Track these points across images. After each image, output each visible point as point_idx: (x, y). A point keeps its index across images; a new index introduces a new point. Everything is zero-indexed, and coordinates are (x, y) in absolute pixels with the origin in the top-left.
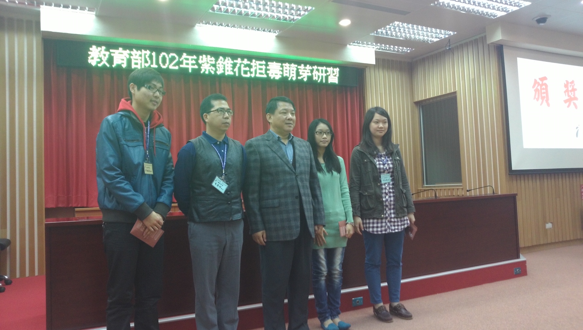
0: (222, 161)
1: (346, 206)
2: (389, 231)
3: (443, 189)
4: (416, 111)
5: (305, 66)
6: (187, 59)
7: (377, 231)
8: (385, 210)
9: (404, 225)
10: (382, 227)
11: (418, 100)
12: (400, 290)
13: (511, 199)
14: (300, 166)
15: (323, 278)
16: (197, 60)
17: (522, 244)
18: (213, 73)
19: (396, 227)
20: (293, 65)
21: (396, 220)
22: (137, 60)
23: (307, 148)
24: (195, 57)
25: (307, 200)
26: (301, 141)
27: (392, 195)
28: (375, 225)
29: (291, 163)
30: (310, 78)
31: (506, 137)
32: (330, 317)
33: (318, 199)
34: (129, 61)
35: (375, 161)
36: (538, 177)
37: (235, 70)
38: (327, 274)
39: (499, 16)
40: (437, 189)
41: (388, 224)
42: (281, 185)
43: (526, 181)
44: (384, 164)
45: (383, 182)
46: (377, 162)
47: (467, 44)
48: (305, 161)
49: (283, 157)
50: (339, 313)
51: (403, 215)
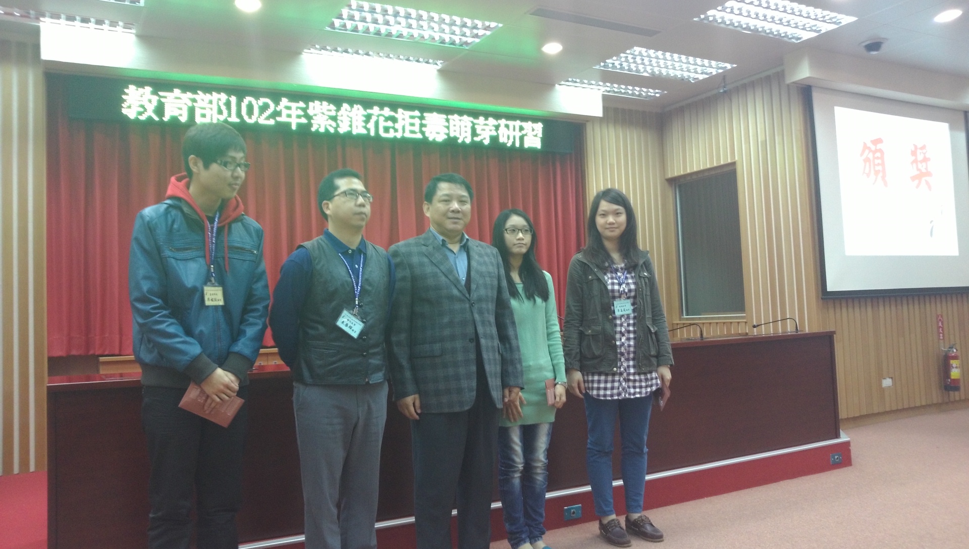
0: (354, 284)
1: (555, 354)
2: (625, 396)
3: (714, 323)
4: (670, 194)
5: (486, 119)
6: (289, 108)
7: (605, 396)
8: (618, 360)
9: (651, 386)
10: (612, 388)
11: (673, 176)
12: (643, 493)
13: (826, 340)
14: (477, 288)
15: (517, 475)
16: (304, 110)
17: (843, 414)
18: (332, 131)
19: (638, 390)
20: (465, 117)
21: (637, 377)
22: (205, 109)
23: (492, 258)
24: (302, 104)
25: (490, 344)
26: (482, 247)
27: (632, 336)
28: (602, 385)
29: (463, 283)
30: (494, 139)
31: (817, 237)
32: (528, 540)
33: (510, 344)
34: (192, 111)
35: (606, 278)
36: (869, 304)
37: (369, 126)
38: (524, 467)
39: (805, 38)
40: (703, 323)
41: (624, 384)
42: (446, 320)
43: (850, 310)
44: (620, 284)
45: (618, 314)
46: (608, 279)
47: (752, 85)
48: (488, 279)
49: (450, 273)
50: (543, 533)
51: (648, 369)
